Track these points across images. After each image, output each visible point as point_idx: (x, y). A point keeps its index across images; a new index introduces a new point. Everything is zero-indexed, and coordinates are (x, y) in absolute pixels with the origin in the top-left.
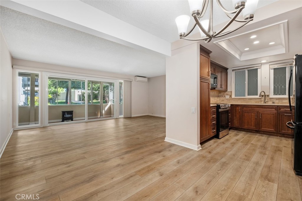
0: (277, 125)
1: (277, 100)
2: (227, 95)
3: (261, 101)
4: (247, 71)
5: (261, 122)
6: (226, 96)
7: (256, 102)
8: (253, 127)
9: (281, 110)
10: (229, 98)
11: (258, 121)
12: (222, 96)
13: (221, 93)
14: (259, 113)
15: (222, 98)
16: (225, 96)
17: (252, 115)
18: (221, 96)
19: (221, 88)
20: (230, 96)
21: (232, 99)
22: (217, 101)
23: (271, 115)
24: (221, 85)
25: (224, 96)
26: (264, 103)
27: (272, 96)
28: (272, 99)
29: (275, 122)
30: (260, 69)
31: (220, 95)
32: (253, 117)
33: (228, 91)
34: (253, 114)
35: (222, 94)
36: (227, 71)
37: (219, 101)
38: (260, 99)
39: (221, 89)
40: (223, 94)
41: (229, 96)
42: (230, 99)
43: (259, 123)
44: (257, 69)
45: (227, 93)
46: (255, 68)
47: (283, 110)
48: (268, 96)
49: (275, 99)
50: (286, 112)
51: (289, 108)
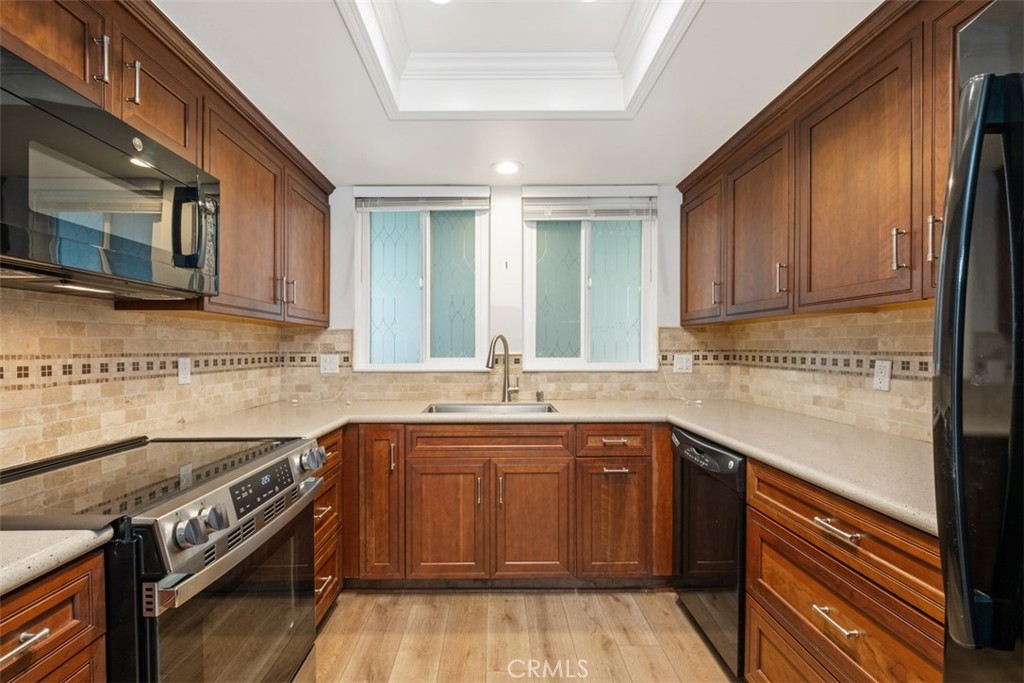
0: (571, 531)
1: (550, 380)
2: (329, 350)
3: (490, 388)
4: (428, 219)
5: (500, 527)
6: (322, 358)
7: (468, 395)
8: (463, 565)
9: (590, 444)
10: (337, 370)
11: (487, 518)
12: (298, 361)
13: (292, 338)
14: (493, 471)
15: (298, 371)
16: (314, 359)
17: (456, 486)
18: (292, 359)
19: (275, 300)
20: (346, 359)
21: (355, 379)
22: (263, 392)
23: (545, 476)
24: (275, 279)
25: (309, 361)
26: (504, 400)
27: (531, 362)
28: (533, 376)
29: (564, 519)
30: (485, 217)
31: (285, 349)
32: (461, 496)
33: (333, 326)
34: (461, 477)
35: (299, 341)
36: (327, 200)
37: (283, 388)
38: (485, 377)
39: (277, 308)
40: (306, 345)
41: (337, 359)
42: (345, 379)
43: (493, 535)
44: (472, 213)
45: (325, 338)
46: (465, 206)
47: (596, 449)
48: (517, 361)
49: (545, 376)
50: (609, 455)
51: (618, 436)
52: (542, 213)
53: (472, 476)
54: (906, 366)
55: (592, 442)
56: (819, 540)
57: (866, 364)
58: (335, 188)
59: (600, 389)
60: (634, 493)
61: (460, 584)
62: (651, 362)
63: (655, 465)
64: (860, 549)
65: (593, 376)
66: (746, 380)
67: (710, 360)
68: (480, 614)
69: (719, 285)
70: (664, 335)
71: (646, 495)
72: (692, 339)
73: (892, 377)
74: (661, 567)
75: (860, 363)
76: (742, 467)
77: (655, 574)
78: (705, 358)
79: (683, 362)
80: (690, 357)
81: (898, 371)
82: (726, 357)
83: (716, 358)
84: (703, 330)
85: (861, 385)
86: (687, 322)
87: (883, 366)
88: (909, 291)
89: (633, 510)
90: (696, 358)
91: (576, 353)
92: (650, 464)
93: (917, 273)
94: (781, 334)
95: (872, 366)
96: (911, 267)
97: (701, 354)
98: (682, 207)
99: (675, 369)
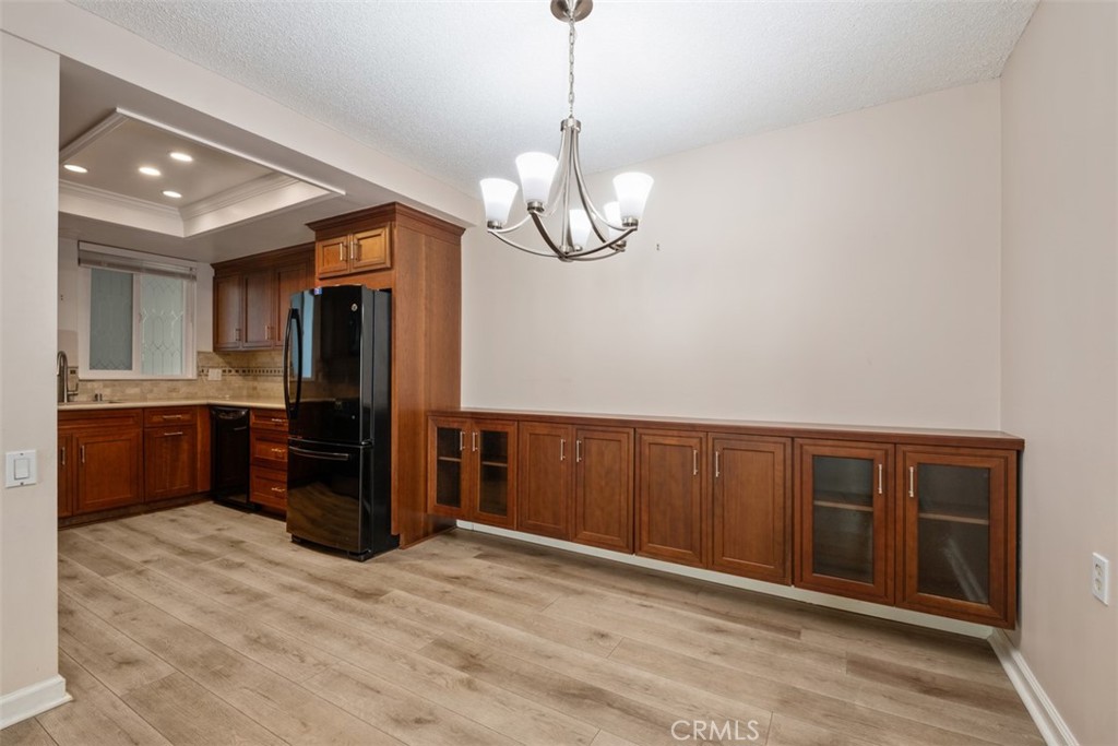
0: (140, 475)
1: (105, 386)
5: (82, 480)
9: (154, 421)
11: (70, 475)
14: (75, 442)
23: (119, 442)
27: (86, 373)
28: (91, 383)
29: (134, 468)
43: (75, 485)
47: (159, 423)
48: (73, 372)
49: (101, 383)
50: (168, 425)
51: (175, 414)
55: (156, 419)
59: (151, 391)
60: (185, 446)
62: (191, 374)
63: (199, 429)
65: (145, 383)
66: (256, 384)
67: (233, 372)
69: (237, 330)
70: (201, 356)
71: (194, 446)
72: (221, 360)
74: (203, 485)
76: (248, 414)
77: (199, 490)
78: (230, 371)
79: (215, 374)
80: (220, 371)
82: (244, 371)
83: (237, 371)
84: (229, 354)
86: (217, 348)
89: (184, 457)
90: (224, 371)
91: (129, 367)
92: (196, 428)
94: (273, 359)
97: (227, 369)
98: (214, 278)
99: (210, 378)
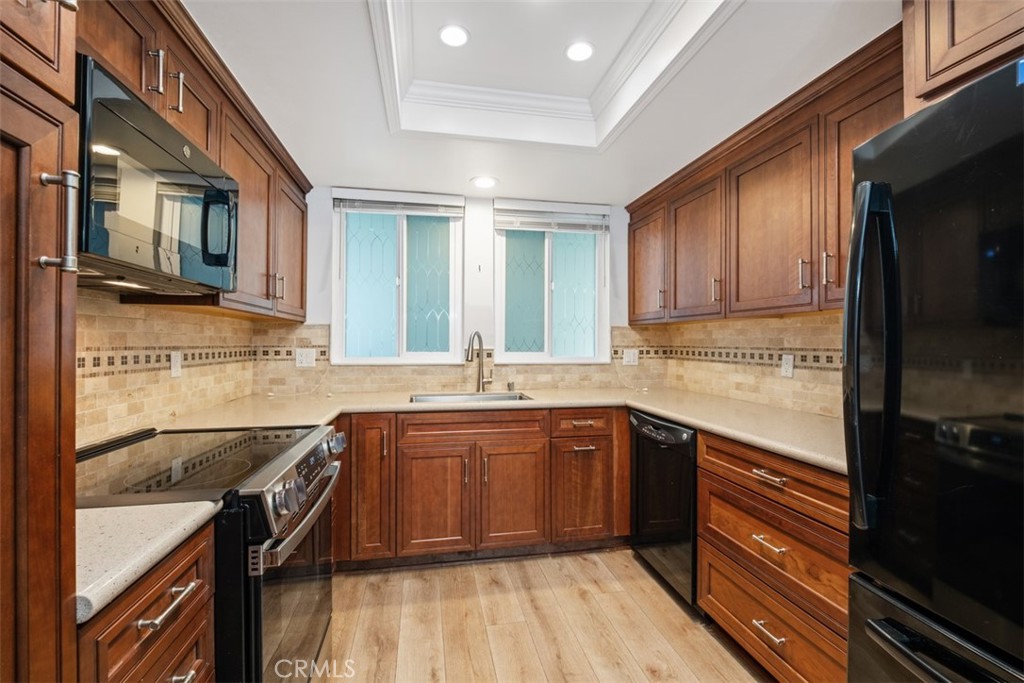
0: (547, 503)
1: (518, 372)
2: (305, 344)
3: (465, 380)
4: (405, 222)
5: (485, 502)
6: (298, 352)
7: (444, 386)
8: (448, 539)
9: (562, 426)
10: (314, 364)
11: (473, 495)
12: (272, 355)
13: (265, 332)
14: (478, 453)
15: (272, 365)
16: (289, 353)
17: (445, 468)
18: (266, 353)
20: (323, 353)
21: (331, 372)
22: (238, 386)
23: (524, 456)
25: (283, 355)
26: (478, 390)
27: (501, 356)
28: (504, 369)
29: (540, 493)
30: (459, 224)
31: (259, 342)
32: (449, 477)
33: (309, 321)
34: (449, 460)
35: (273, 336)
36: (304, 198)
37: (255, 382)
38: (460, 369)
40: (281, 339)
41: (313, 353)
42: (323, 372)
43: (478, 510)
44: (447, 220)
45: (301, 333)
46: (441, 213)
47: (568, 430)
48: (489, 355)
49: (514, 369)
50: (578, 435)
51: (586, 419)
52: (512, 223)
53: (459, 459)
54: (804, 359)
55: (564, 425)
56: (756, 487)
57: (776, 357)
58: (312, 187)
59: (563, 380)
60: (598, 466)
61: (445, 558)
62: (606, 359)
63: (615, 443)
64: (786, 489)
65: (556, 368)
66: (681, 371)
67: (652, 354)
68: (469, 582)
69: (664, 292)
70: (616, 333)
71: (608, 467)
72: (638, 337)
73: (795, 367)
74: (621, 528)
75: (771, 356)
76: (694, 438)
77: (616, 535)
78: (648, 352)
79: (630, 356)
80: (636, 351)
81: (799, 362)
82: (665, 352)
83: (656, 352)
84: (646, 329)
85: (772, 373)
86: (634, 322)
87: (788, 359)
88: (811, 303)
89: (598, 482)
90: (641, 352)
91: (541, 349)
92: (612, 441)
93: (815, 291)
94: (710, 333)
95: (780, 359)
96: (811, 287)
97: (645, 349)
98: (630, 225)
99: (624, 362)
